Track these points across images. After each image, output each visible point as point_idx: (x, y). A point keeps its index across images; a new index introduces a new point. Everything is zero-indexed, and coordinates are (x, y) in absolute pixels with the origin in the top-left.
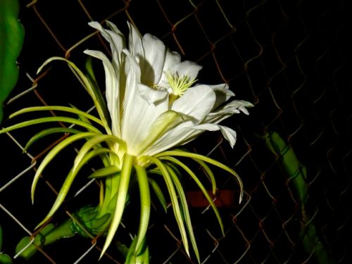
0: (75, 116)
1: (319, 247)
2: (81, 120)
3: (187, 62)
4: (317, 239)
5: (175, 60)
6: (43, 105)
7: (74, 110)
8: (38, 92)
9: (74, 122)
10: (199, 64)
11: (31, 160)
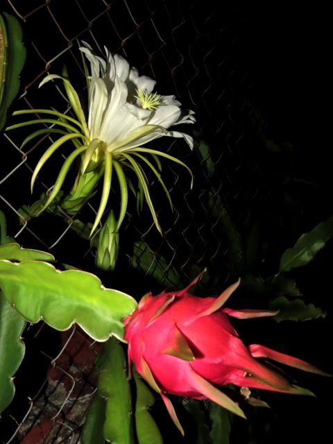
0: (56, 118)
1: (224, 212)
2: (60, 121)
3: (144, 77)
4: (222, 206)
5: (135, 75)
6: (30, 109)
7: (55, 113)
8: (27, 99)
9: (55, 122)
10: (152, 78)
11: (22, 155)
